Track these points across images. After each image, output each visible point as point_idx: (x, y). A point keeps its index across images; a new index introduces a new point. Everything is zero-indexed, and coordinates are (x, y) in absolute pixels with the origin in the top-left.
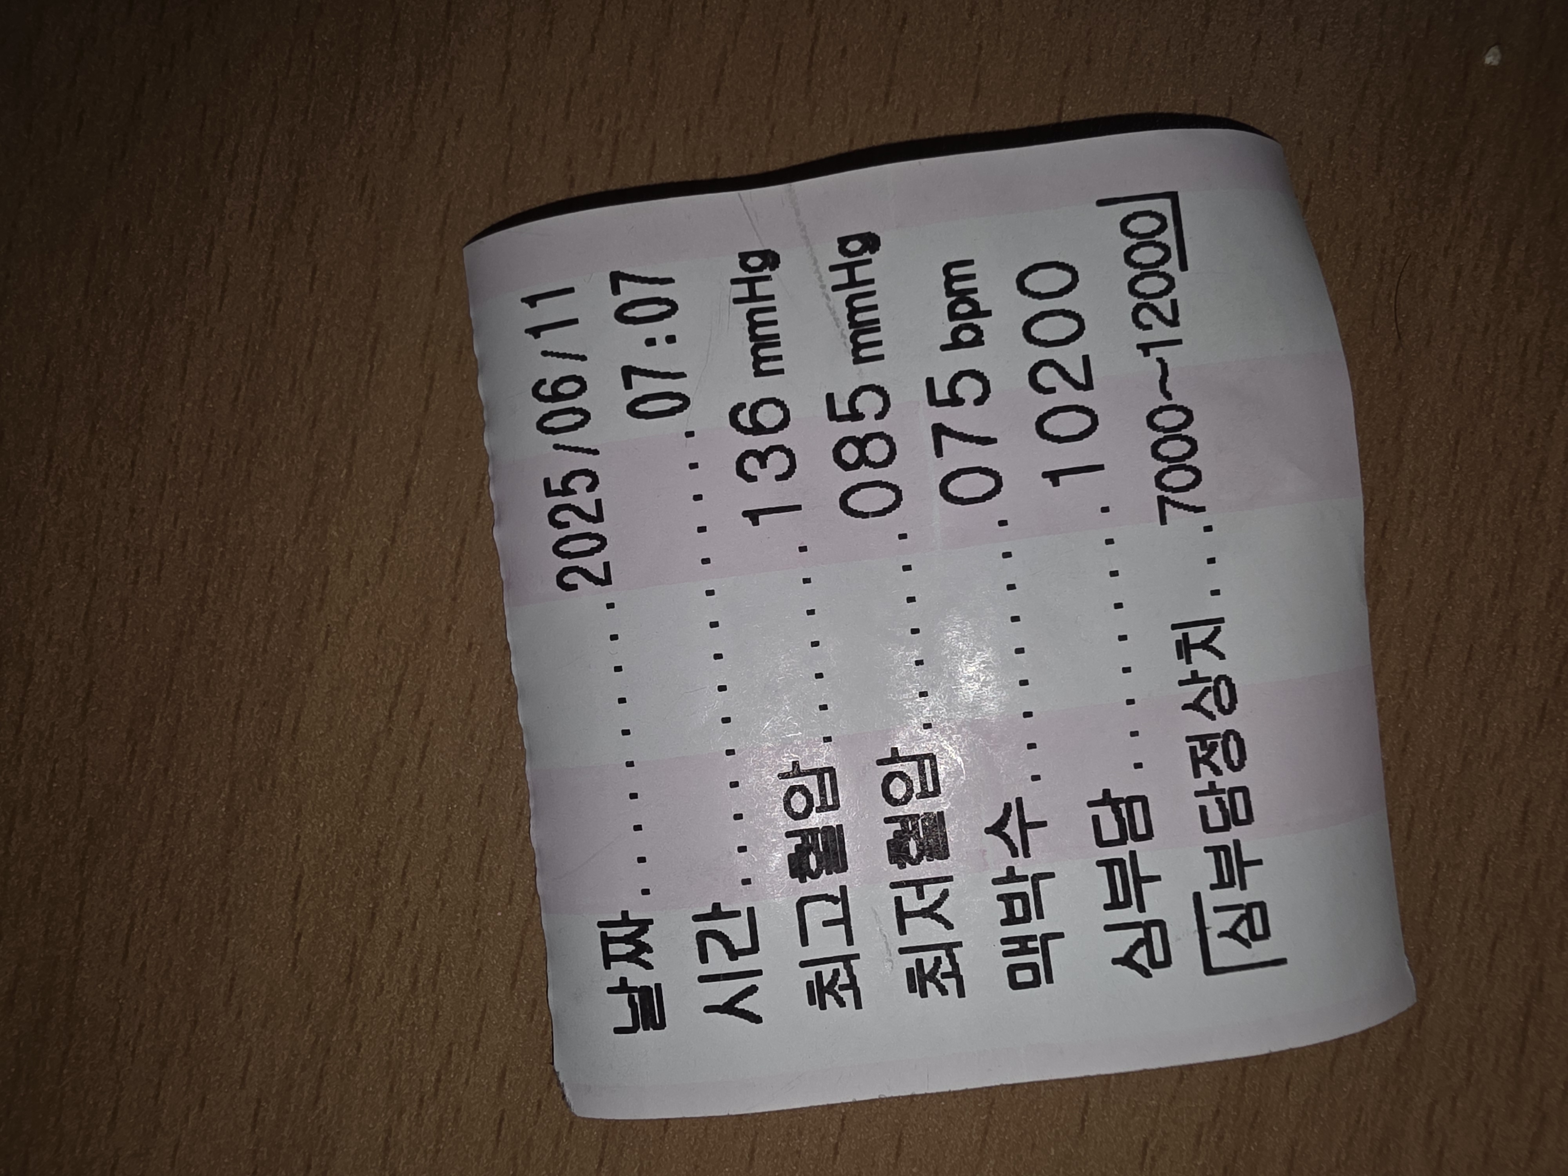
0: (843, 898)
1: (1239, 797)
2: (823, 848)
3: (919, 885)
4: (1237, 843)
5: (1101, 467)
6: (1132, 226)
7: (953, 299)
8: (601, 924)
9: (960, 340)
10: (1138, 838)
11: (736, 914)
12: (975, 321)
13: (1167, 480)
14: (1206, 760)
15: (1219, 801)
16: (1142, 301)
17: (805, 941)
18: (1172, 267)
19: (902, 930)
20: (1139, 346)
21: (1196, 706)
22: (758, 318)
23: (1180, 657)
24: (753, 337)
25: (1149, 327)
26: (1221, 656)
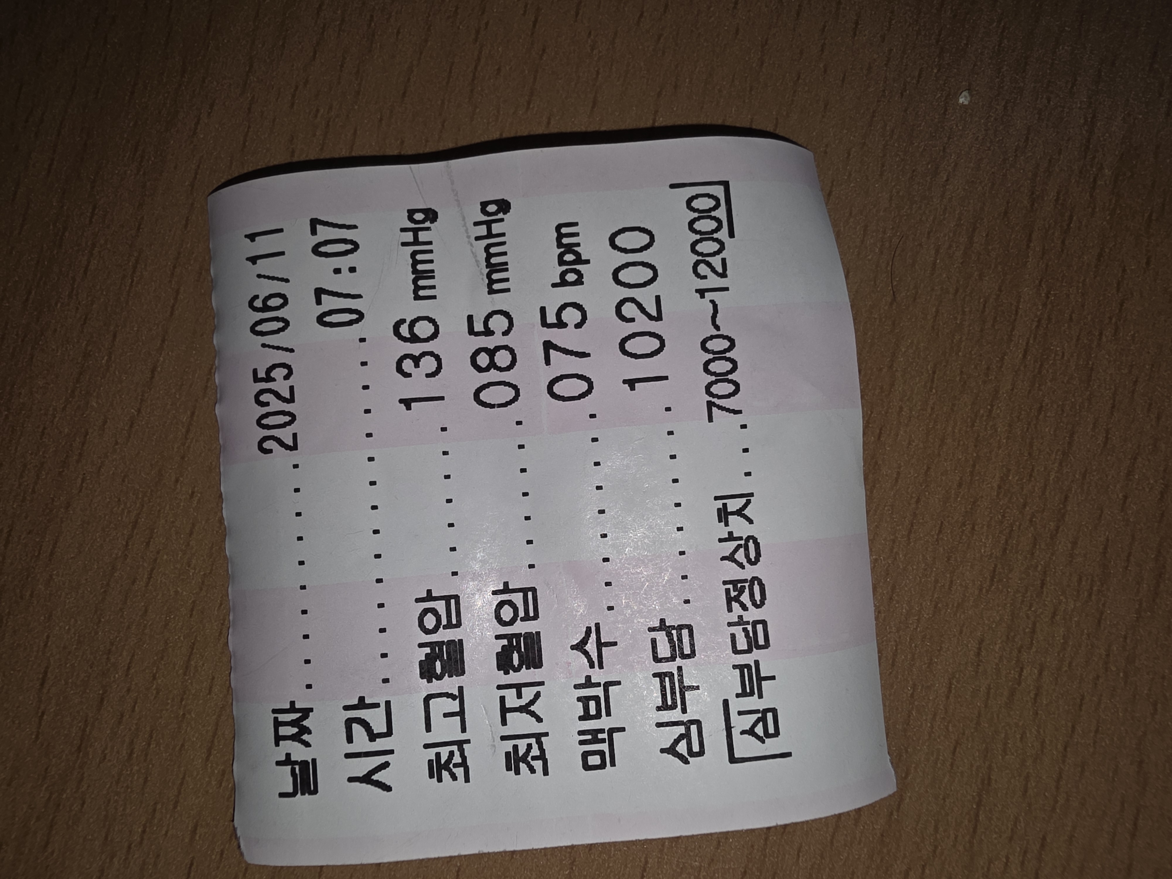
0: (460, 697)
1: (760, 627)
2: (447, 657)
3: (518, 687)
4: (757, 663)
5: (666, 378)
6: (695, 204)
7: (562, 250)
8: (274, 711)
9: (566, 280)
10: (684, 656)
11: (376, 705)
12: (578, 267)
13: (714, 389)
14: (737, 599)
15: (745, 630)
16: (700, 258)
17: (428, 729)
18: (723, 234)
19: (504, 722)
20: (697, 291)
21: (731, 558)
22: (419, 257)
23: (720, 521)
24: (415, 271)
25: (705, 277)
26: (751, 522)
